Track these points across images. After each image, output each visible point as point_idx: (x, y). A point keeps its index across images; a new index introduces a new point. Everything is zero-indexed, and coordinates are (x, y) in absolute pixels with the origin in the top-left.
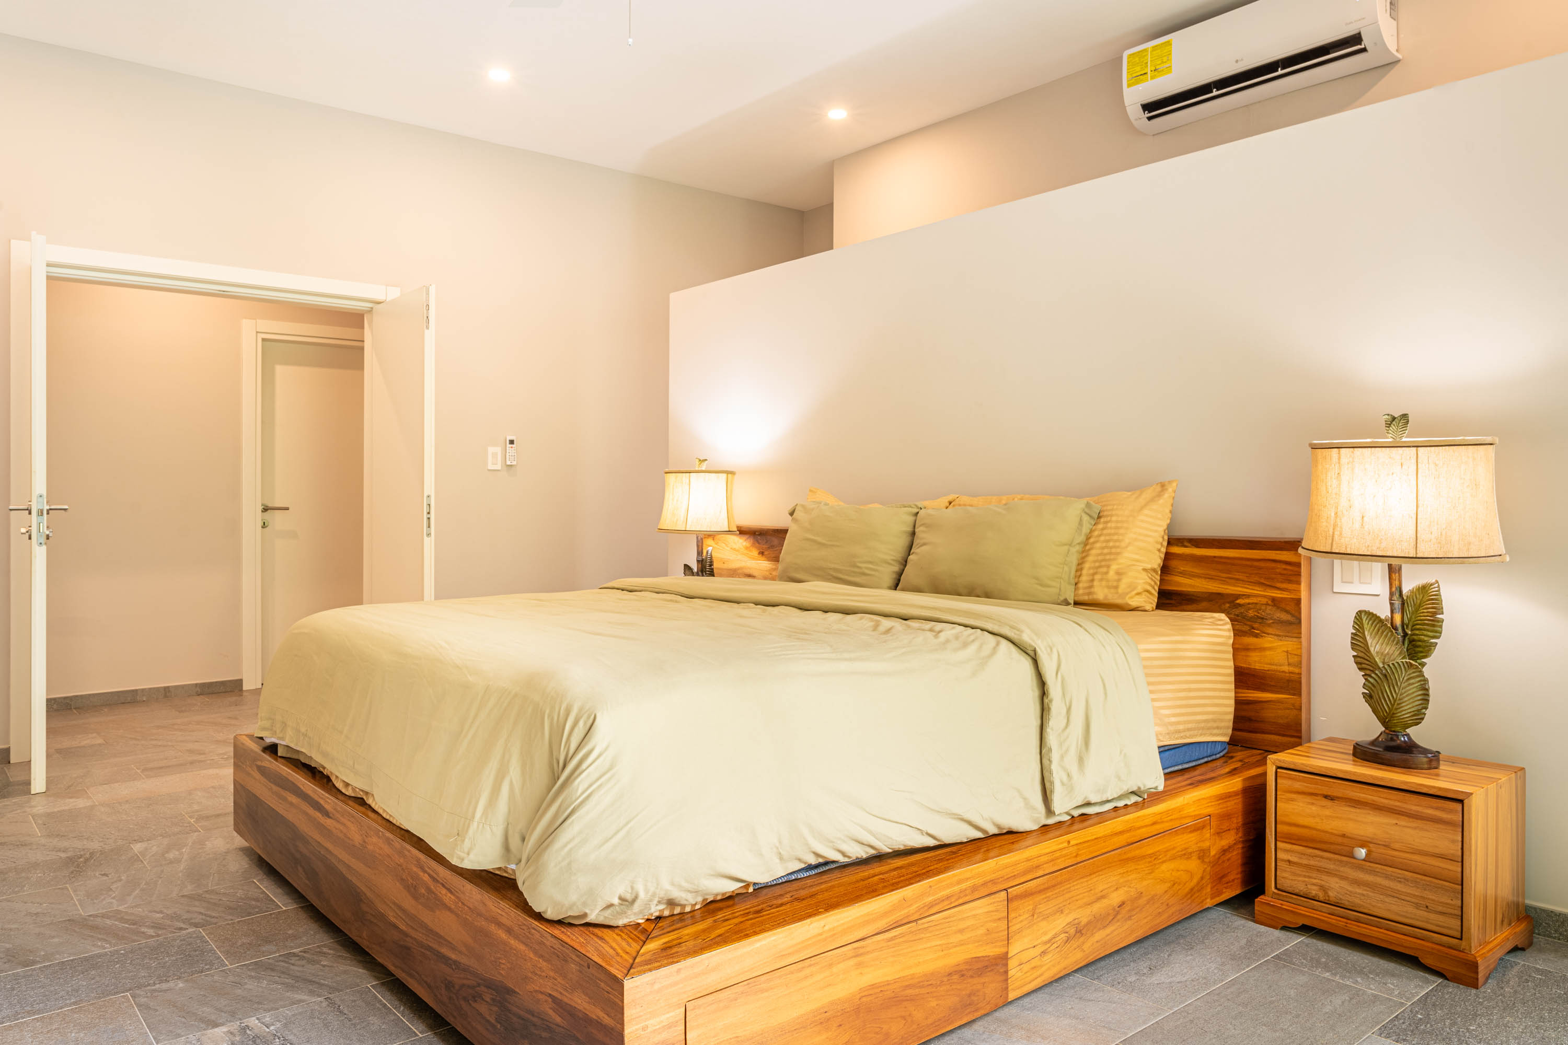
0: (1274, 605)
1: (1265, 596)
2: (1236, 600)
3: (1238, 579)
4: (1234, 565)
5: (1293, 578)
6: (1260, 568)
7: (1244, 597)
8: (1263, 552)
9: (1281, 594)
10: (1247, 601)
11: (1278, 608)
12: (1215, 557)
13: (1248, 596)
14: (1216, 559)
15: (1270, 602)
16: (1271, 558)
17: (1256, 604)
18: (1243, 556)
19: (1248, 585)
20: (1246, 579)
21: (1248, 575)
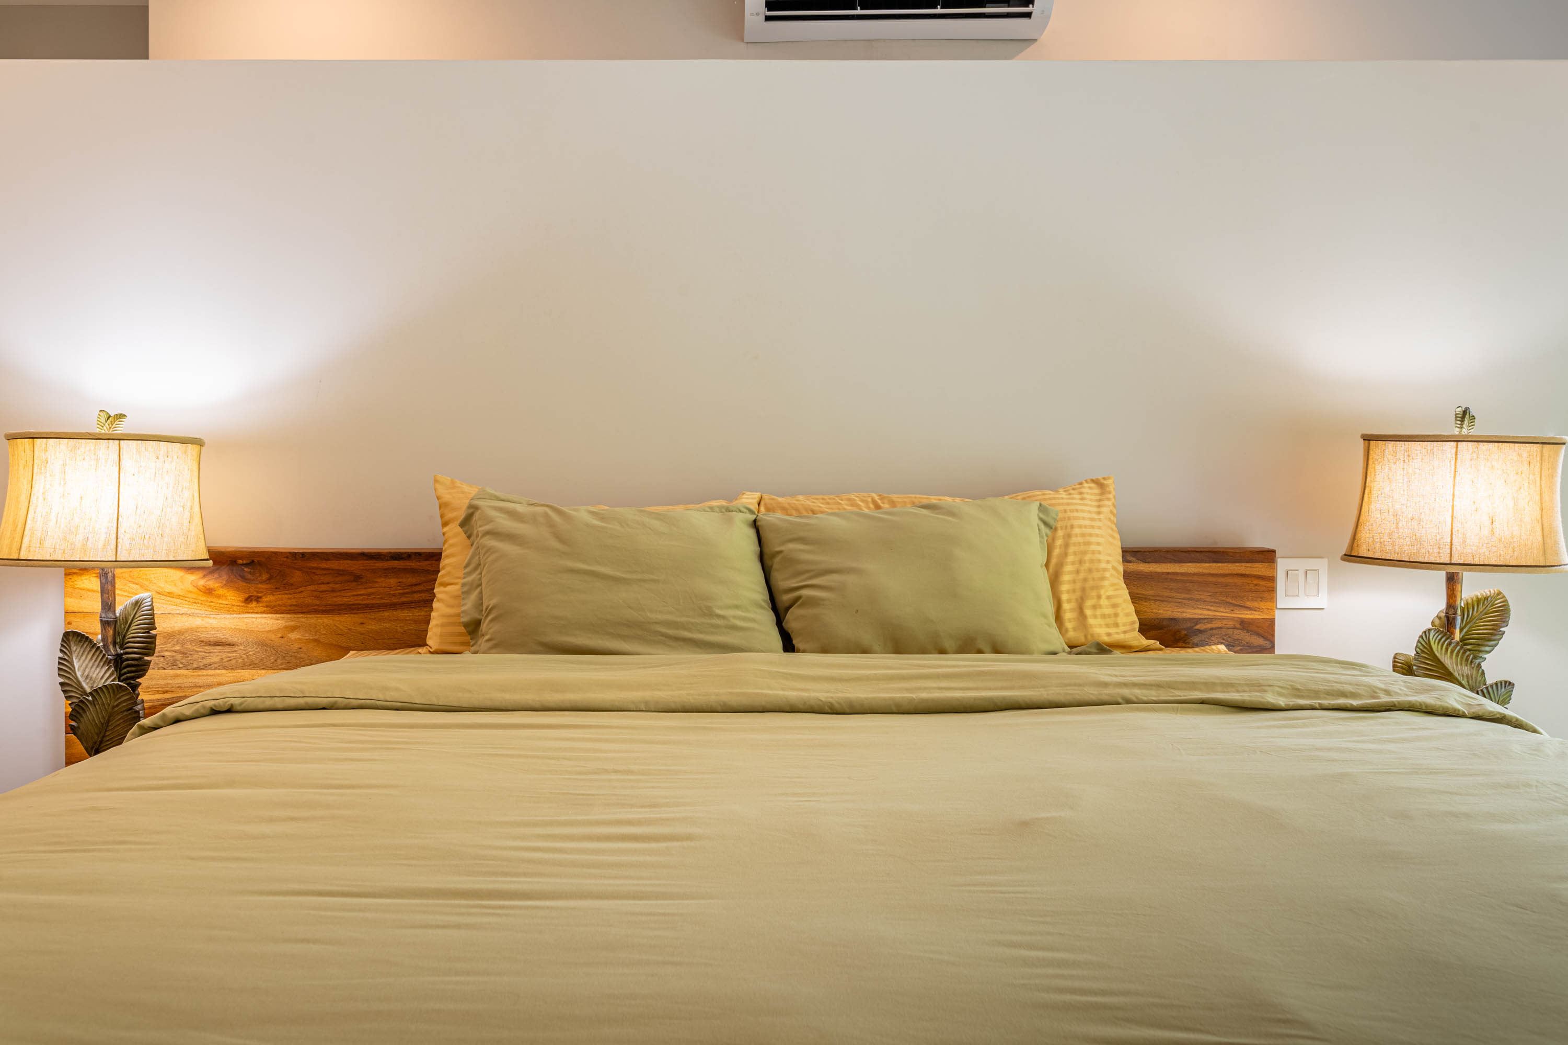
0: (1243, 629)
1: (1233, 619)
2: (1195, 625)
3: (1198, 600)
4: (1192, 582)
5: (1266, 595)
6: (1226, 586)
7: (1206, 621)
8: (1230, 565)
9: (1251, 614)
10: (1209, 626)
11: (1248, 631)
12: (1168, 573)
13: (1211, 620)
14: (1170, 576)
15: (1238, 626)
16: (1239, 572)
17: (1221, 628)
18: (1201, 571)
19: (1211, 606)
20: (1208, 599)
21: (1210, 594)
